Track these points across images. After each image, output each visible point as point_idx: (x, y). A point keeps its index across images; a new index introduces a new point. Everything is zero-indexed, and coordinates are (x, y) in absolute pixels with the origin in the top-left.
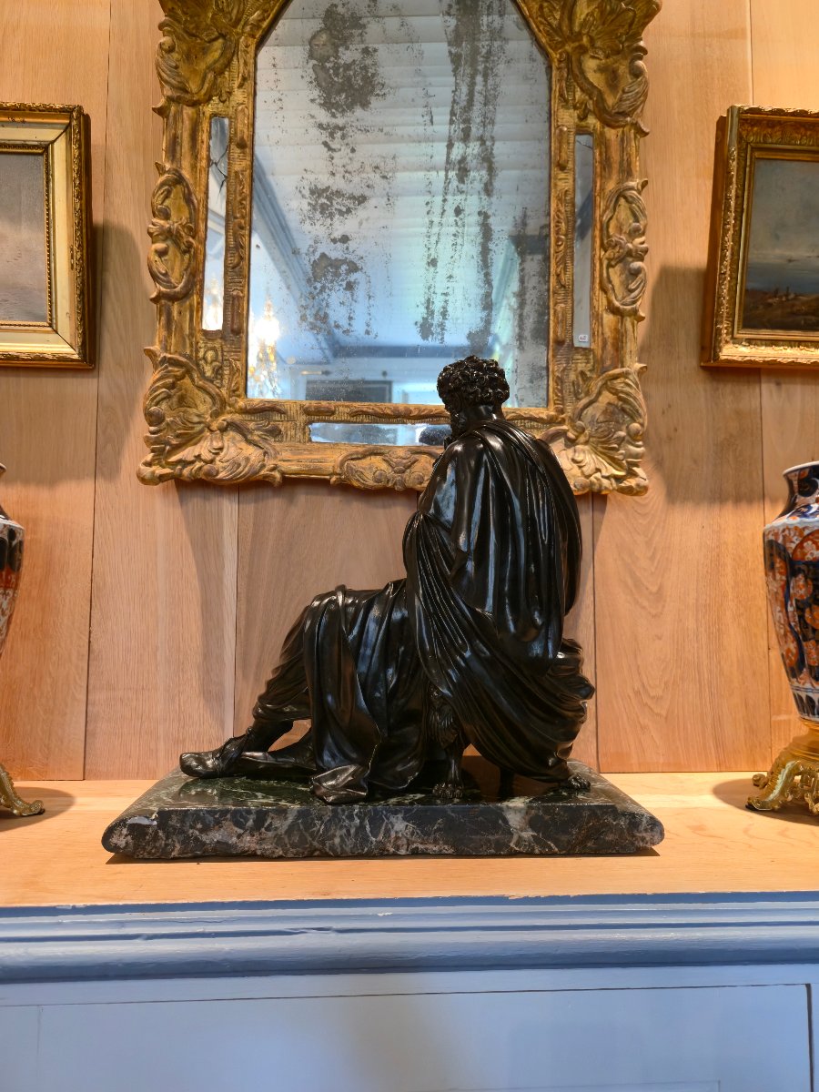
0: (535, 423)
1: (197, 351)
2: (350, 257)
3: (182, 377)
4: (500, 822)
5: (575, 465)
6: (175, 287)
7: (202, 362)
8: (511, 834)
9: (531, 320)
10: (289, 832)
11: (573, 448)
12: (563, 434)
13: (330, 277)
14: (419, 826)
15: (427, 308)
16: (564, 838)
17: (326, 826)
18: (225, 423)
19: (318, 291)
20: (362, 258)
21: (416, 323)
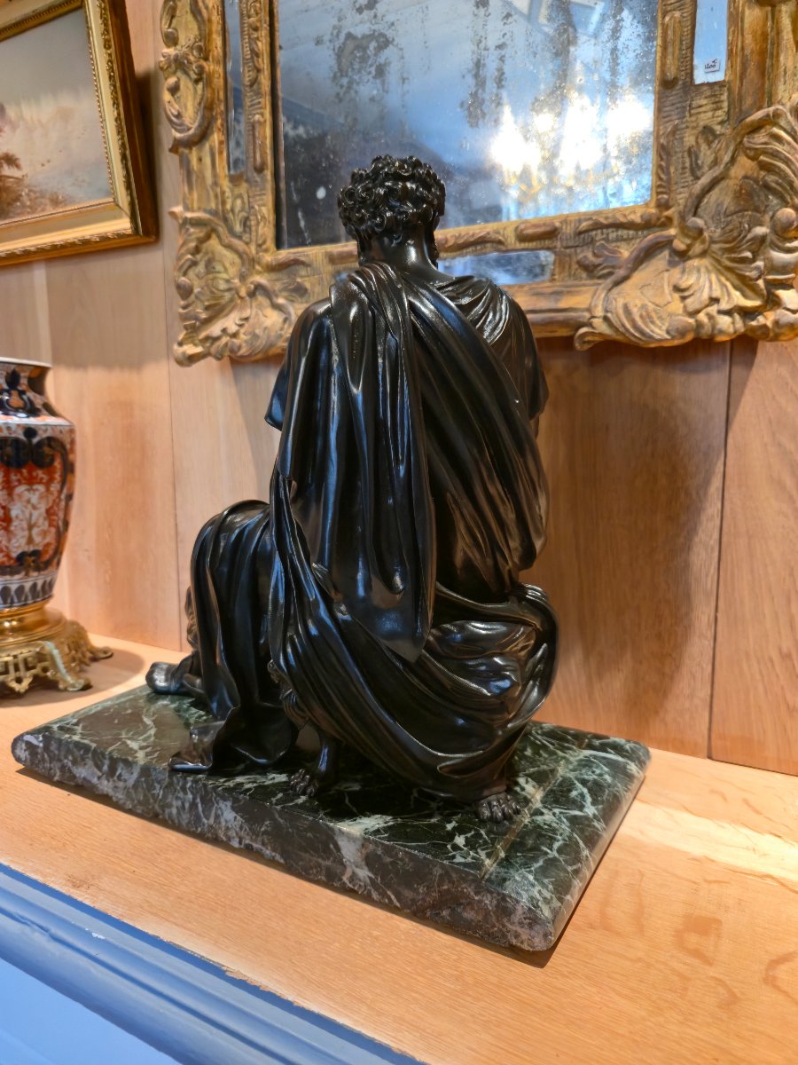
0: (625, 232)
1: (224, 203)
2: (380, 27)
3: (208, 237)
4: (331, 846)
5: (677, 296)
6: (189, 129)
7: (231, 215)
8: (345, 867)
9: (631, 55)
10: (135, 786)
11: (681, 266)
12: (668, 243)
13: (356, 66)
14: (247, 821)
15: (476, 76)
16: (408, 894)
17: (164, 792)
18: (252, 286)
19: (344, 89)
20: (393, 24)
21: (462, 105)
